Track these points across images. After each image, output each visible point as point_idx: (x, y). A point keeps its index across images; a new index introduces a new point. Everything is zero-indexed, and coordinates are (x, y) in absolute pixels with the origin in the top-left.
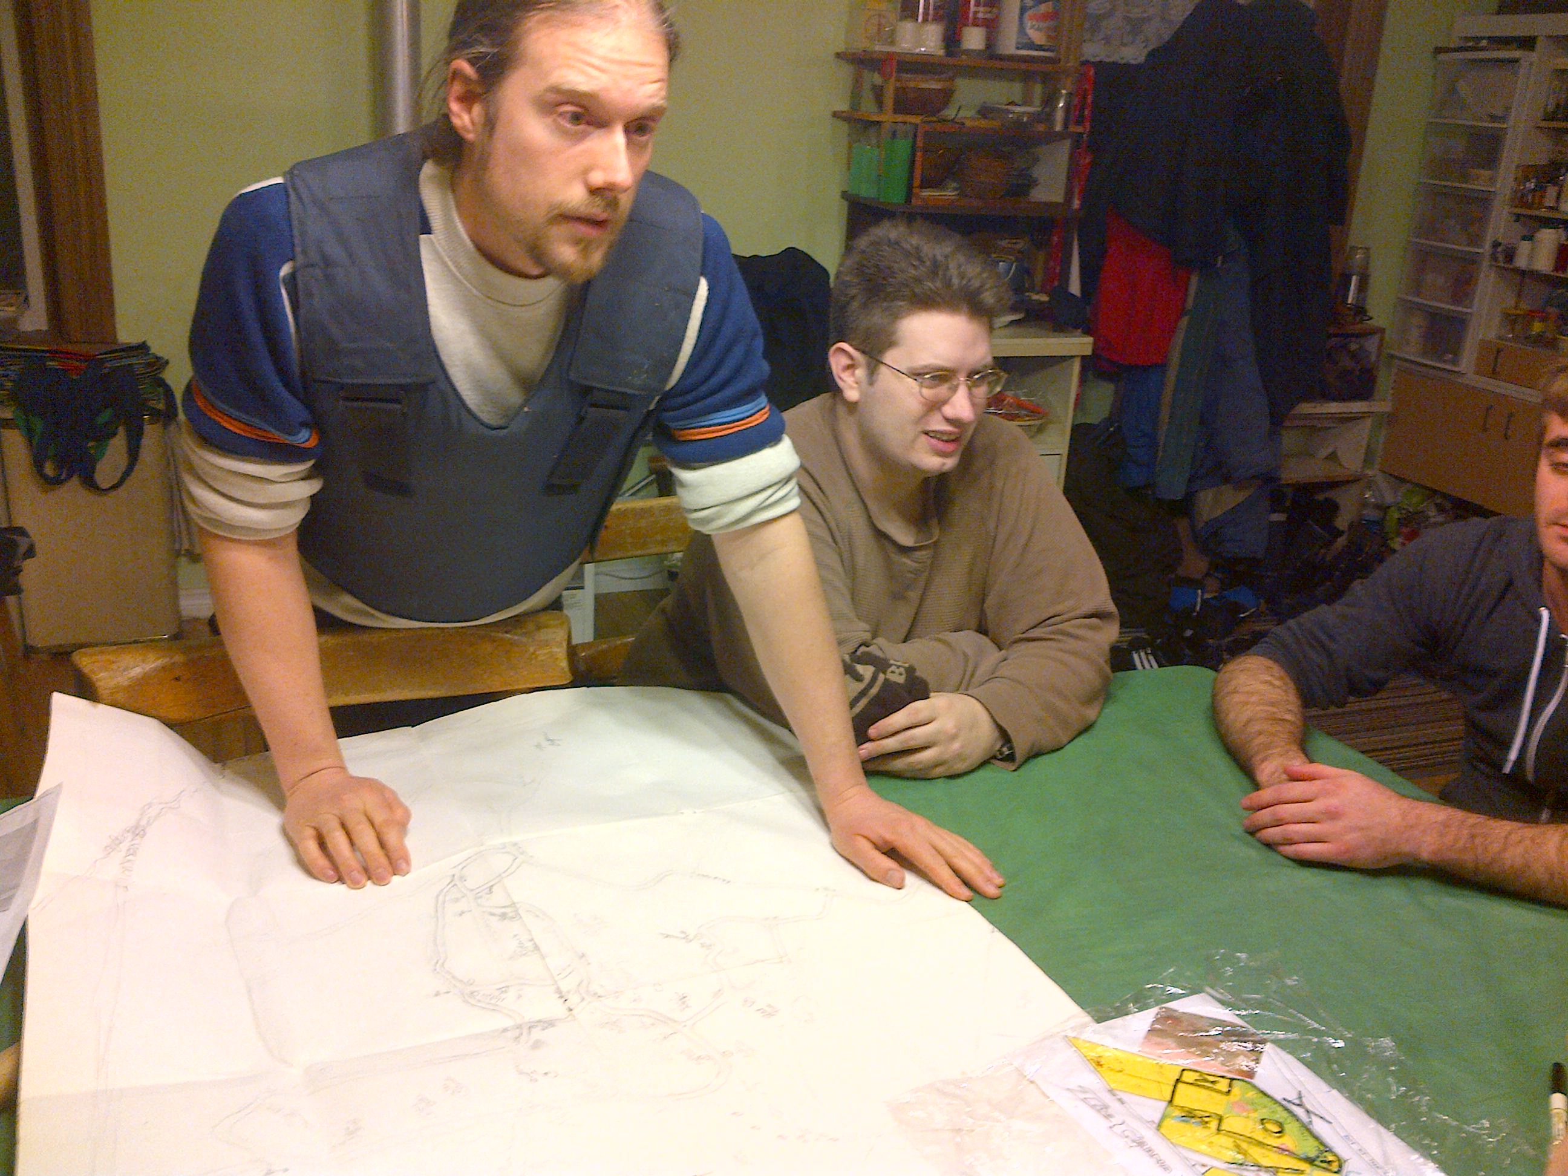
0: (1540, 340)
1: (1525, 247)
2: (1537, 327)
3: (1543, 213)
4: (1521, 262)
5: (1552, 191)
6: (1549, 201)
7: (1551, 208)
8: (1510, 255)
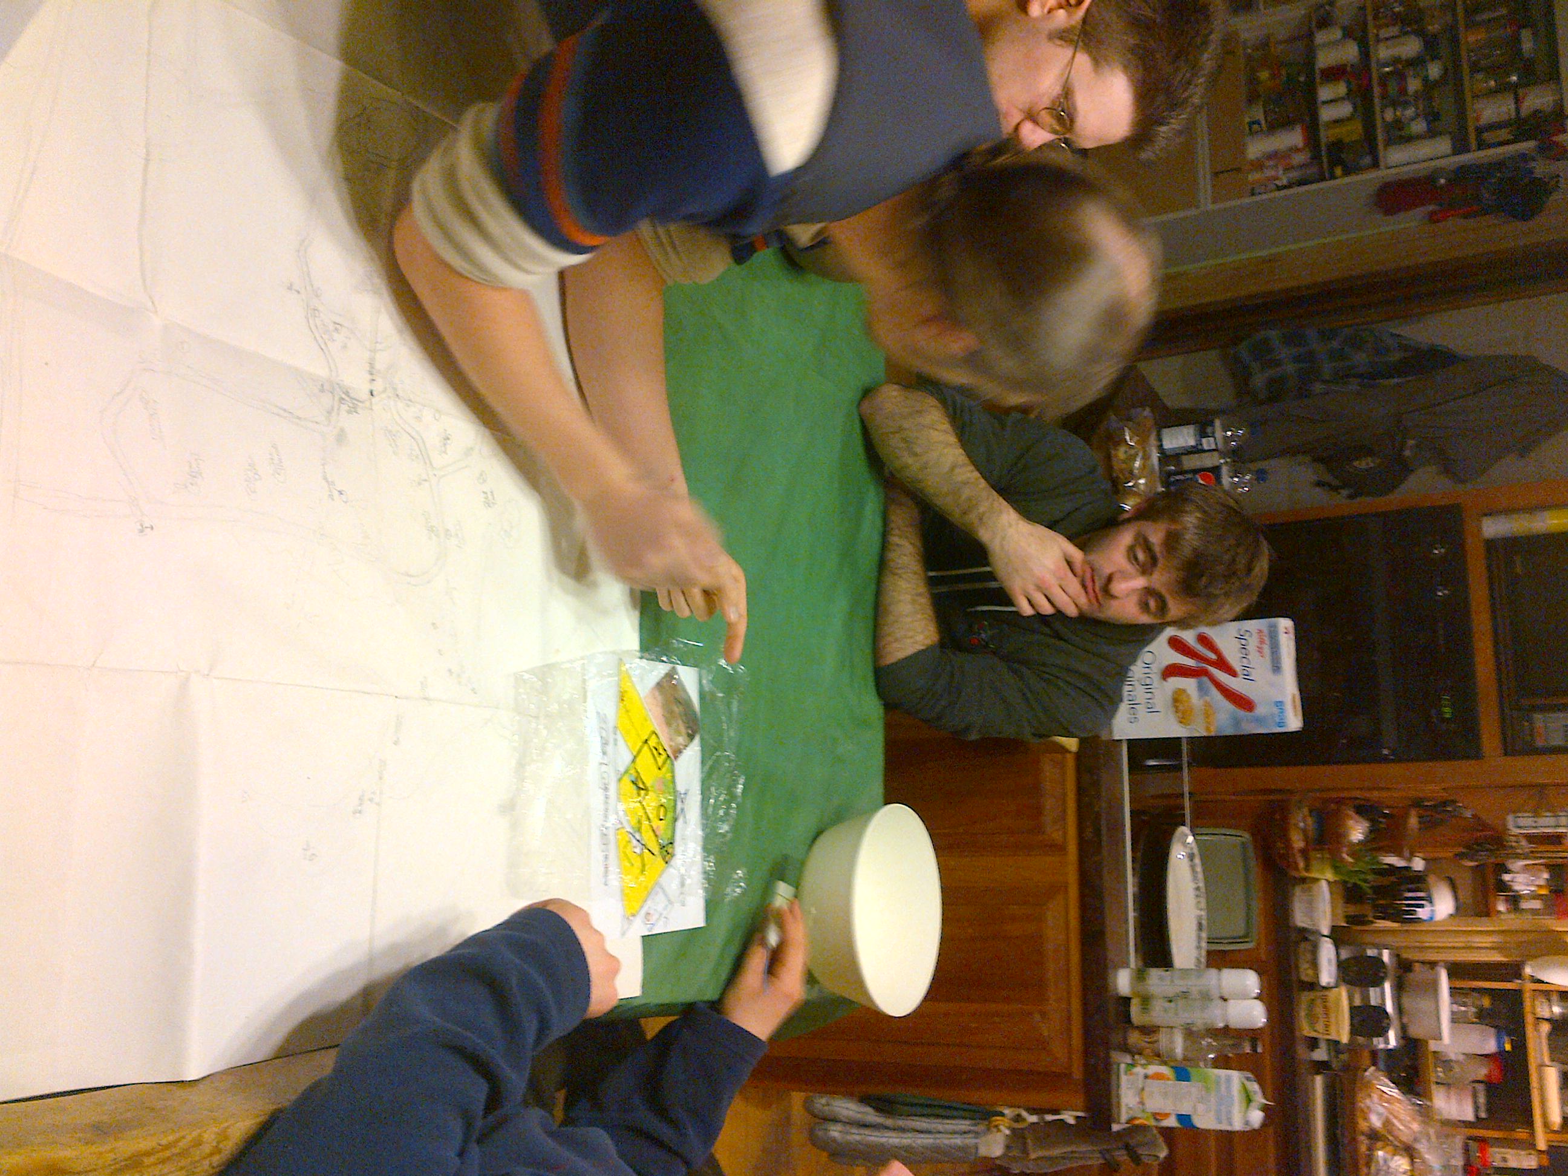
0: (1253, 81)
1: (1336, 34)
2: (1264, 75)
3: (1372, 30)
4: (1321, 37)
5: (1394, 30)
6: (1384, 33)
7: (1377, 35)
8: (1324, 23)
